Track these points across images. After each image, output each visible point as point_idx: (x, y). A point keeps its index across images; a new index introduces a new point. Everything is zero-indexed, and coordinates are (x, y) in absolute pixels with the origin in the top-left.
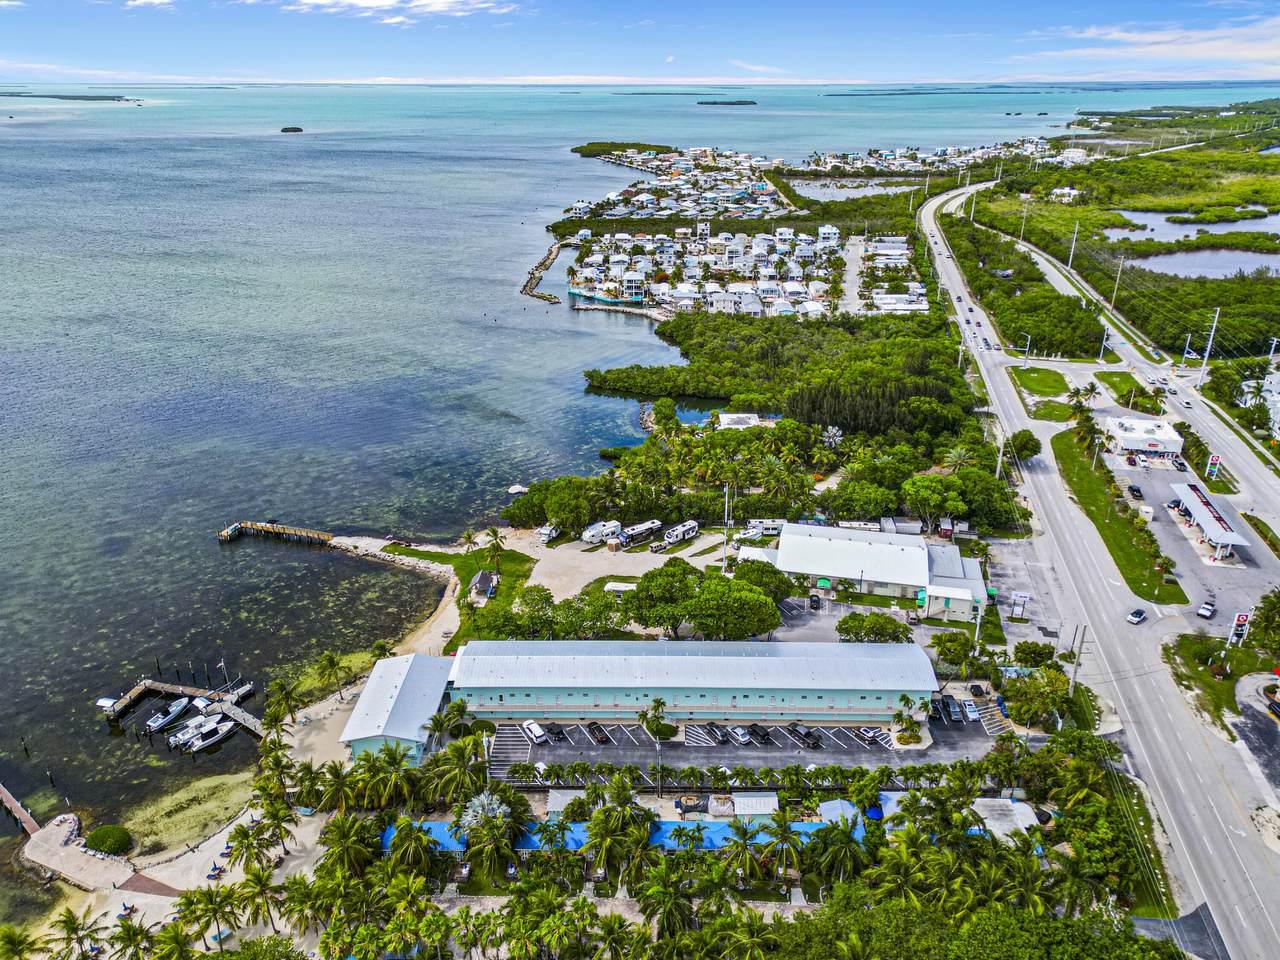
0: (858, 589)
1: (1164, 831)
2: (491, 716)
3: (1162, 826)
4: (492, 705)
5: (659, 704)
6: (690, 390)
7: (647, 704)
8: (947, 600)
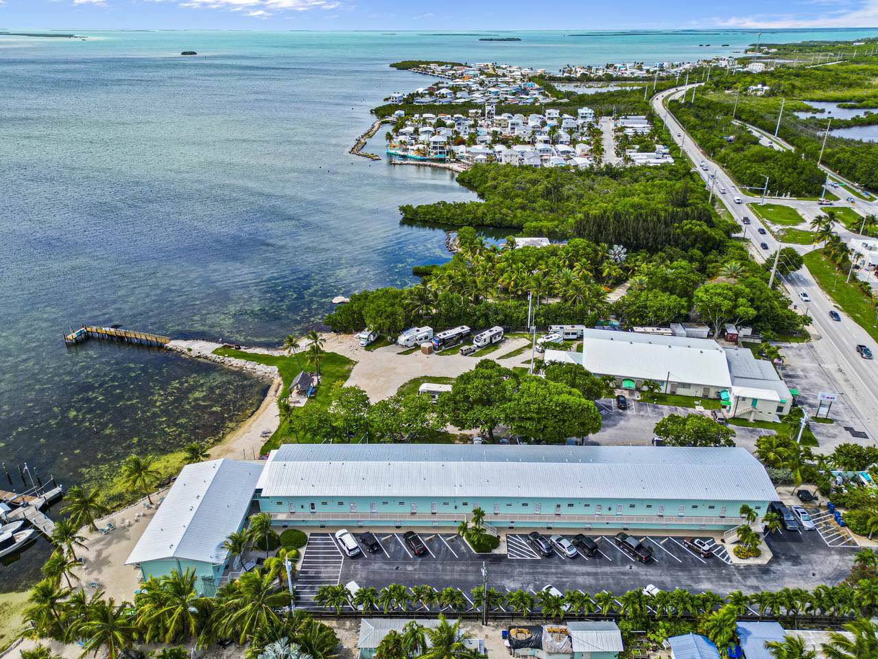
0: (663, 389)
2: (303, 525)
4: (303, 513)
5: (479, 515)
6: (488, 220)
7: (467, 514)
8: (755, 401)
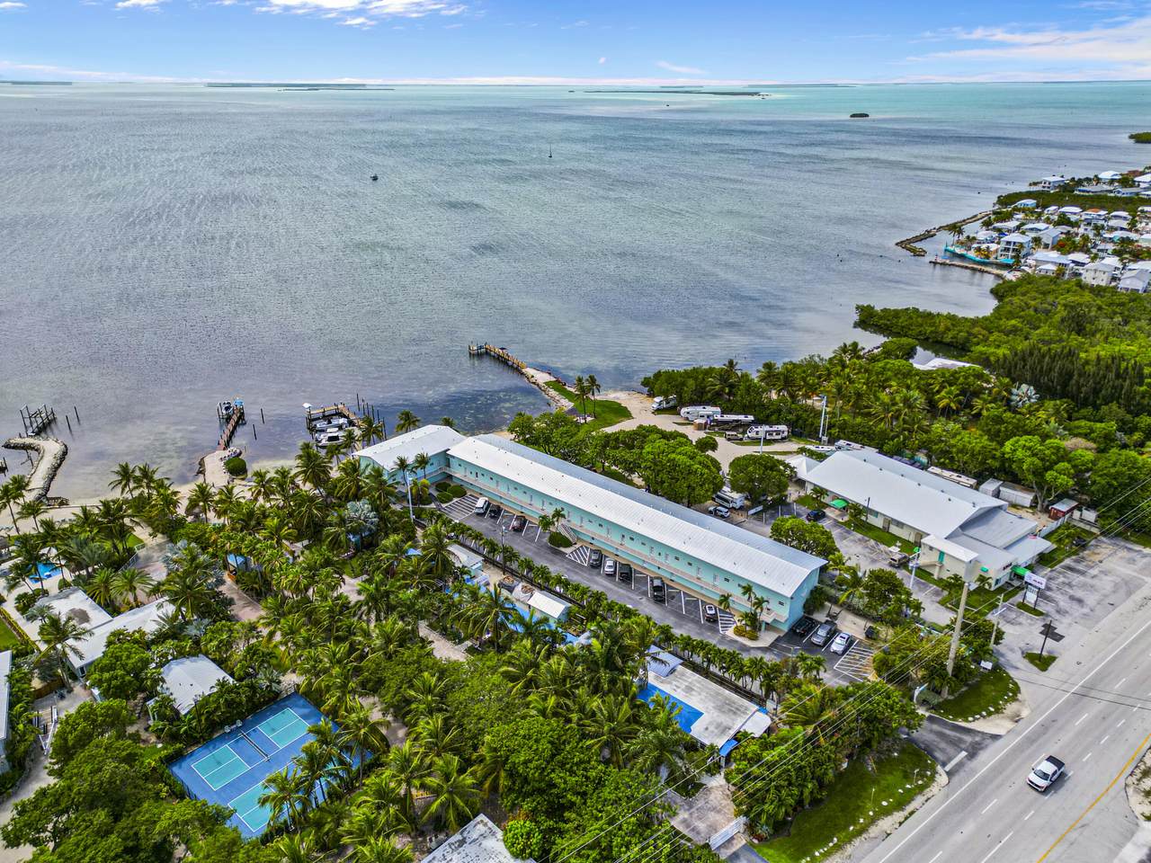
0: (872, 520)
1: (901, 824)
2: (469, 486)
3: (906, 818)
4: (471, 478)
5: (558, 514)
7: (550, 511)
8: (942, 554)
